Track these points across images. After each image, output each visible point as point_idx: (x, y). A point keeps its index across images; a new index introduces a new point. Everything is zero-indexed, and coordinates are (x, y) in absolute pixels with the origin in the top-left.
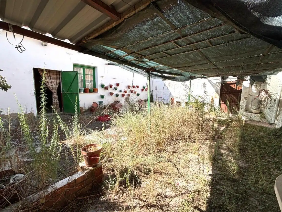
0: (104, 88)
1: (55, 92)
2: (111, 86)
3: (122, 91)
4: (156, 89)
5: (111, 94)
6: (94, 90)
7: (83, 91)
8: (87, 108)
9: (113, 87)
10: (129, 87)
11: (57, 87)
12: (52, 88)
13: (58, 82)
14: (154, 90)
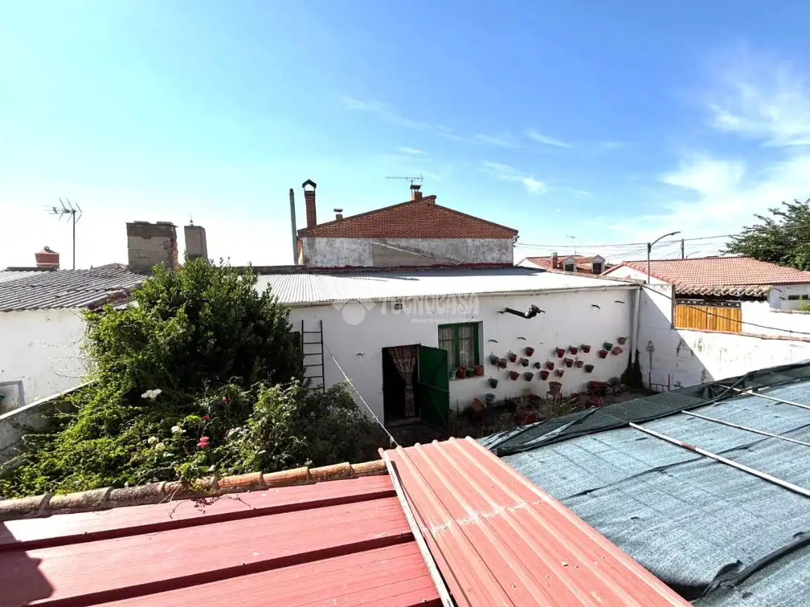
0: (497, 364)
1: (408, 379)
2: (513, 358)
3: (541, 365)
4: (651, 349)
5: (514, 376)
6: (476, 371)
7: (454, 375)
8: (462, 409)
9: (518, 359)
10: (560, 353)
11: (412, 370)
12: (405, 373)
13: (413, 362)
14: (643, 350)
